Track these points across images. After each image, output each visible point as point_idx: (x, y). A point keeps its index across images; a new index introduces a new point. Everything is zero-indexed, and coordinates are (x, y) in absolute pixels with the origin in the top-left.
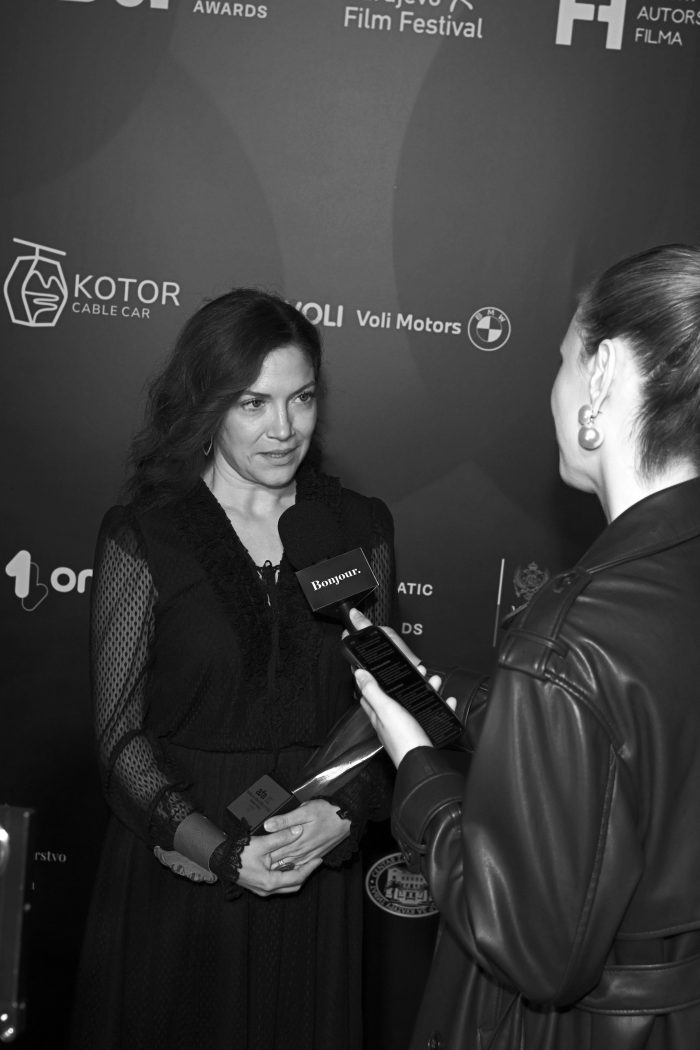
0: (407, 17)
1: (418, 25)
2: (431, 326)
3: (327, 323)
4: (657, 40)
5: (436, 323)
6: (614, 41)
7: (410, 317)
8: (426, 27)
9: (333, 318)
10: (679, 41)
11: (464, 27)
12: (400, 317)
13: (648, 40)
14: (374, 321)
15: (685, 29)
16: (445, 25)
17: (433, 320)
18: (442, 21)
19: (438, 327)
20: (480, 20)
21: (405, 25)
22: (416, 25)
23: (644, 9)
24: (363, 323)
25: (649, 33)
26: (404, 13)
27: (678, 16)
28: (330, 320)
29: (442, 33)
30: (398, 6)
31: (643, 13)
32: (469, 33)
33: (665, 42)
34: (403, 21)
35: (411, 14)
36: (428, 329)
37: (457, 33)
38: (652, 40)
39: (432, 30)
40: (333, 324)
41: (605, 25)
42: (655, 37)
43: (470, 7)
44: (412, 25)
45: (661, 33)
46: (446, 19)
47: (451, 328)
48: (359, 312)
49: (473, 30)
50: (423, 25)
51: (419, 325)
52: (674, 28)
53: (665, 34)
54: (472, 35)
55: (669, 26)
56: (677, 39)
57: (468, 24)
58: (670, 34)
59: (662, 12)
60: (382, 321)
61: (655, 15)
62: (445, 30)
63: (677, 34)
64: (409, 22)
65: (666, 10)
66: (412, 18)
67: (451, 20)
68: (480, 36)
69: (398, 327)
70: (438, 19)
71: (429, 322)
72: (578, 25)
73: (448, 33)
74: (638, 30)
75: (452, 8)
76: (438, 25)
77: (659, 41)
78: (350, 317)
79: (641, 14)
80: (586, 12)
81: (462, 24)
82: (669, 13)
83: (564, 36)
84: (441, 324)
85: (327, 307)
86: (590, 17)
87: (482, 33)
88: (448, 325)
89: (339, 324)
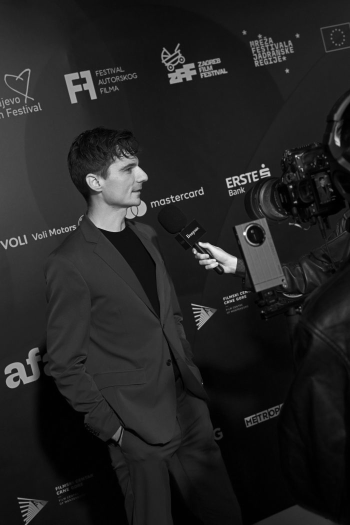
0: (9, 111)
1: (15, 112)
2: (64, 230)
3: (21, 244)
4: (109, 91)
5: (66, 228)
6: (93, 96)
7: (54, 230)
8: (18, 113)
9: (23, 241)
10: (117, 89)
11: (33, 108)
12: (50, 231)
13: (106, 92)
14: (40, 237)
15: (118, 84)
16: (26, 110)
17: (64, 227)
18: (24, 108)
19: (67, 230)
20: (39, 103)
21: (9, 114)
22: (14, 113)
23: (100, 81)
24: (36, 239)
25: (105, 89)
26: (7, 110)
27: (114, 80)
28: (22, 242)
29: (25, 113)
30: (4, 107)
31: (100, 82)
32: (36, 110)
33: (112, 91)
34: (8, 113)
35: (10, 109)
36: (63, 232)
37: (31, 111)
38: (107, 91)
39: (21, 113)
40: (24, 244)
41: (88, 91)
42: (108, 90)
43: (33, 99)
44: (12, 113)
45: (110, 88)
46: (25, 107)
47: (72, 228)
48: (33, 235)
49: (37, 108)
50: (17, 112)
51: (59, 232)
52: (114, 85)
53: (111, 87)
54: (38, 110)
55: (112, 85)
56: (116, 88)
57: (34, 106)
58: (113, 87)
59: (107, 80)
60: (44, 235)
61: (105, 82)
62: (26, 111)
63: (116, 87)
64: (11, 112)
65: (108, 79)
66: (11, 111)
67: (27, 107)
68: (41, 110)
69: (51, 235)
70: (22, 108)
71: (62, 229)
72: (77, 94)
73: (28, 112)
74: (101, 89)
75: (26, 102)
76: (23, 110)
77: (110, 91)
78: (30, 239)
79: (99, 83)
80: (79, 88)
81: (32, 107)
82: (110, 80)
83: (74, 100)
84: (67, 228)
85: (19, 237)
86: (81, 90)
87: (41, 108)
88: (70, 227)
89: (27, 243)
